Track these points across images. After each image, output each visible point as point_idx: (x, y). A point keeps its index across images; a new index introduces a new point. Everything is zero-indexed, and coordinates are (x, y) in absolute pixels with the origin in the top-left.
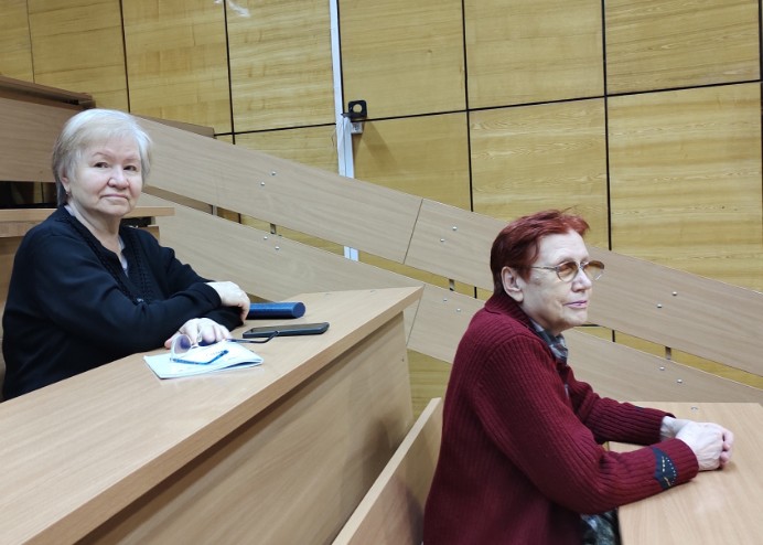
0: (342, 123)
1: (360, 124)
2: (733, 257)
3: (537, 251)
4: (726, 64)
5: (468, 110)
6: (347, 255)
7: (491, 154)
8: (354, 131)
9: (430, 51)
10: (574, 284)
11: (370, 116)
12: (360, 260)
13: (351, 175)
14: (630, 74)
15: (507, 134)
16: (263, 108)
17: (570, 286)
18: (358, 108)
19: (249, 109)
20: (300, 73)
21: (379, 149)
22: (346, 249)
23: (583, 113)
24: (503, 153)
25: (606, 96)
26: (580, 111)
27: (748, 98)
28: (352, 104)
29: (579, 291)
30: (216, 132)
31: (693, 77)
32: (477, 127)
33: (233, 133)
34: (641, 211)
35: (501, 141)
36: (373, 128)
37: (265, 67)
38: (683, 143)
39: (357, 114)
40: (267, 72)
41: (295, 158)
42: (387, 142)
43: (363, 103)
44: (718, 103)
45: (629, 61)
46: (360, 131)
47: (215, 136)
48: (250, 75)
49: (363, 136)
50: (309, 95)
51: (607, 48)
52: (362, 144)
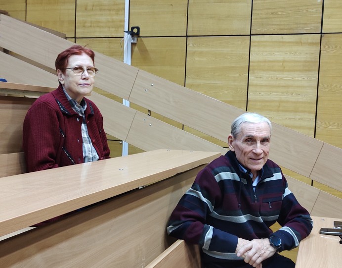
0: (127, 36)
1: (136, 38)
2: (302, 119)
3: (68, 61)
4: (306, 24)
5: (187, 36)
6: (124, 104)
7: (196, 59)
8: (133, 41)
9: (172, 5)
10: (82, 76)
11: (141, 35)
12: (130, 106)
13: (129, 63)
14: (263, 25)
15: (204, 50)
16: (91, 26)
17: (80, 77)
18: (135, 31)
19: (84, 26)
20: (110, 10)
21: (144, 51)
22: (124, 100)
23: (240, 42)
24: (201, 59)
25: (251, 35)
26: (239, 41)
27: (314, 41)
28: (133, 28)
29: (84, 79)
30: (67, 37)
31: (290, 29)
32: (191, 45)
33: (75, 38)
34: (262, 93)
35: (201, 53)
36: (142, 41)
37: (93, 6)
38: (284, 61)
39: (135, 33)
40: (94, 8)
41: (104, 53)
42: (148, 48)
43: (138, 28)
44: (300, 43)
45: (262, 19)
46: (135, 42)
47: (66, 38)
48: (86, 9)
49: (137, 45)
50: (113, 22)
51: (253, 11)
52: (136, 49)
